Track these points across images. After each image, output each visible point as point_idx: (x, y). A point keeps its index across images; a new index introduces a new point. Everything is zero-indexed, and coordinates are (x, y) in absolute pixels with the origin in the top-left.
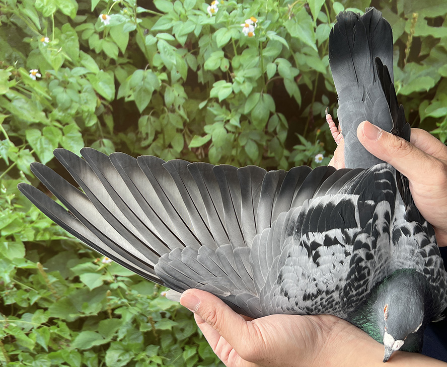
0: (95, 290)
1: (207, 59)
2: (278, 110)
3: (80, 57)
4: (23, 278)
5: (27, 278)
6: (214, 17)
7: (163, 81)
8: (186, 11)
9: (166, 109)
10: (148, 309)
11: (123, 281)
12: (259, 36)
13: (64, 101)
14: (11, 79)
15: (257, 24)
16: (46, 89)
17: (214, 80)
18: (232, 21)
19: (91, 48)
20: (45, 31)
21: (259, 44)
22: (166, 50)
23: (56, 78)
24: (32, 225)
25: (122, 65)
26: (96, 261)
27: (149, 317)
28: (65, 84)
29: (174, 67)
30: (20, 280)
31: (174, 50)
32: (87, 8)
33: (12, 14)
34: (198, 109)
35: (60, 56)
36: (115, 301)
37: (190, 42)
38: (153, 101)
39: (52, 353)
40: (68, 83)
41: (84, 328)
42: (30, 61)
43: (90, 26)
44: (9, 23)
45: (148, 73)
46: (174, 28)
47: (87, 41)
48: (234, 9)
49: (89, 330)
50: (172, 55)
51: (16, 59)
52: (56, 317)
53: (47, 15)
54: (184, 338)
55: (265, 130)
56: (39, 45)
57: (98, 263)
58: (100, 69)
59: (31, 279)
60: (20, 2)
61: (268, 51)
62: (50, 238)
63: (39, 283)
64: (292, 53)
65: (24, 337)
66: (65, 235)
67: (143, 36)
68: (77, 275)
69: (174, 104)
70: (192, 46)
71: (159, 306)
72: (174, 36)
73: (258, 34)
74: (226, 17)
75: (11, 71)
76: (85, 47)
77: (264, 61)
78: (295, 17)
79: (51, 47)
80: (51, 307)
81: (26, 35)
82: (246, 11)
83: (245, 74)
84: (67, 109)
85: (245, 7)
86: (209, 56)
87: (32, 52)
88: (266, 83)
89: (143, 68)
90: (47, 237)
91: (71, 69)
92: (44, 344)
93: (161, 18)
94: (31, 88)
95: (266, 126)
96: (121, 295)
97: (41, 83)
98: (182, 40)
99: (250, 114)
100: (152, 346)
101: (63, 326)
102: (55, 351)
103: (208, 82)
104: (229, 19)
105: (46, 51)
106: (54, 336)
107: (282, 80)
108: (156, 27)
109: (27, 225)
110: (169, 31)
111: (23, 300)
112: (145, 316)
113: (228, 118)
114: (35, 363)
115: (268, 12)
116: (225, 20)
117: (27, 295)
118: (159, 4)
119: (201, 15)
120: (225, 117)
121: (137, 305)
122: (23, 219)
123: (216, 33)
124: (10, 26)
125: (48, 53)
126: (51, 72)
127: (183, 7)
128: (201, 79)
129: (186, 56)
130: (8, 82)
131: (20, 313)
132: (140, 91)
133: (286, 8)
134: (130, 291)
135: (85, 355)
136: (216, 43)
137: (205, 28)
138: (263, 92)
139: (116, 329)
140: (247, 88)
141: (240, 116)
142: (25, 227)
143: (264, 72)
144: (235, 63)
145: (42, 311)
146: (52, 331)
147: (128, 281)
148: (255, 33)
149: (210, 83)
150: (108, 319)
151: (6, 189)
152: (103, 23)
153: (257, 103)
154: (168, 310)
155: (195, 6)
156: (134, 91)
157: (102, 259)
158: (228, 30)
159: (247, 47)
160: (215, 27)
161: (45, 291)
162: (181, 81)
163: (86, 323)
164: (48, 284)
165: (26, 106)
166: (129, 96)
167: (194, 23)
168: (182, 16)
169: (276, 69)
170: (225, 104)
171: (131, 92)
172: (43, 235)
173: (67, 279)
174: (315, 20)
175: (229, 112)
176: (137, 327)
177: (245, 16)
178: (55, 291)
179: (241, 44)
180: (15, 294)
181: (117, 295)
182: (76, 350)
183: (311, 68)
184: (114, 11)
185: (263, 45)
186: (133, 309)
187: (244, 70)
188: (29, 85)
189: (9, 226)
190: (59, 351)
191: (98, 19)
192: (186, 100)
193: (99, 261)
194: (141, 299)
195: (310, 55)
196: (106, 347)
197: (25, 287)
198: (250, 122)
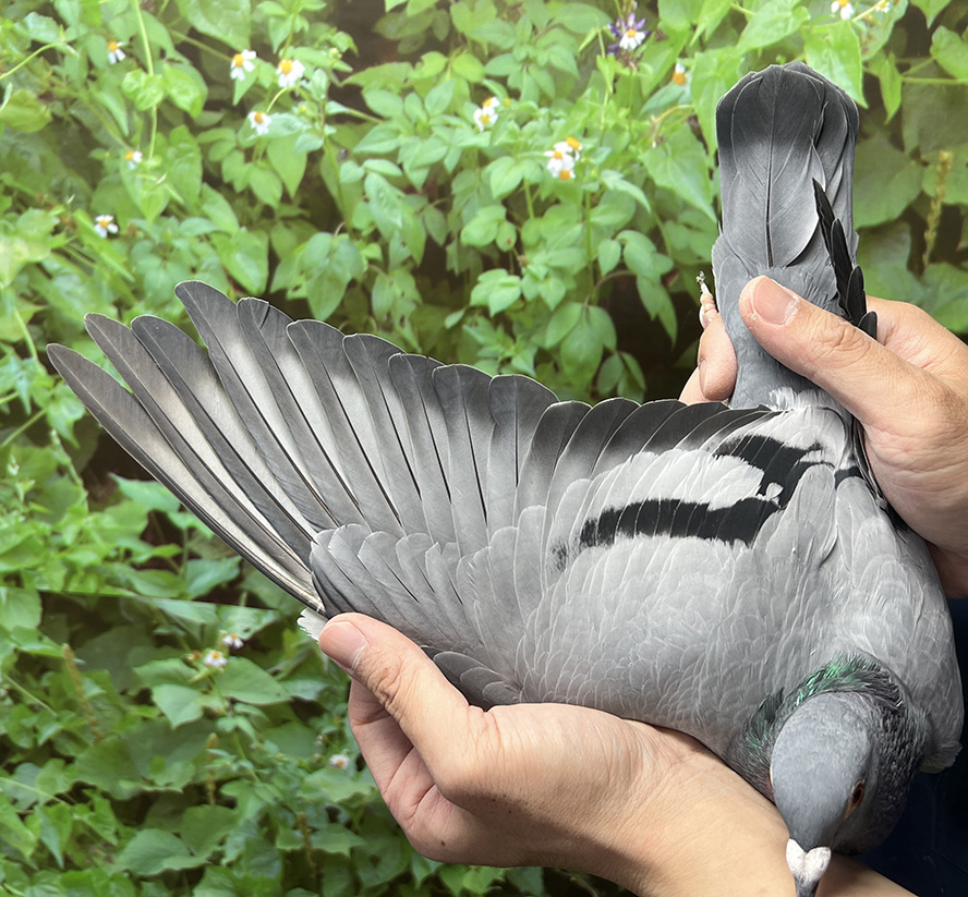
0: (184, 727)
1: (468, 221)
2: (623, 345)
3: (201, 196)
4: (29, 677)
5: (38, 677)
6: (488, 134)
7: (372, 261)
8: (429, 117)
9: (373, 322)
10: (300, 794)
11: (246, 715)
12: (586, 179)
13: (158, 286)
14: (56, 231)
15: (580, 153)
16: (125, 259)
17: (481, 268)
18: (526, 144)
19: (226, 179)
20: (137, 138)
21: (584, 196)
22: (381, 195)
23: (147, 237)
24: (64, 554)
25: (286, 220)
26: (191, 657)
27: (300, 813)
28: (164, 251)
29: (397, 234)
30: (23, 682)
31: (399, 197)
32: (226, 97)
33: (73, 101)
34: (444, 328)
35: (159, 192)
36: (225, 762)
37: (434, 183)
38: (346, 303)
39: (72, 874)
40: (172, 249)
41: (149, 820)
42: (99, 197)
43: (227, 134)
44: (67, 118)
45: (340, 241)
46: (401, 151)
47: (218, 166)
48: (531, 118)
49: (160, 826)
50: (393, 206)
51: (71, 191)
52: (90, 782)
53: (143, 107)
54: (377, 882)
55: (590, 388)
56: (121, 164)
57: (195, 664)
58: (241, 225)
59: (45, 681)
60: (92, 78)
61: (602, 213)
62: (97, 590)
63: (62, 694)
64: (659, 222)
65: (14, 822)
66: (131, 588)
67: (336, 164)
68: (146, 685)
69: (393, 313)
70: (438, 190)
71: (325, 791)
72: (401, 166)
73: (580, 175)
74: (512, 133)
75: (59, 216)
76: (213, 178)
77: (593, 234)
78: (667, 145)
79: (144, 172)
80: (81, 756)
81: (95, 144)
82: (559, 124)
83: (551, 259)
84: (164, 304)
85: (557, 114)
86: (474, 215)
87: (105, 179)
88: (596, 282)
89: (330, 229)
90: (91, 587)
91: (180, 220)
92: (56, 847)
93: (377, 128)
94: (97, 254)
95: (595, 380)
96: (240, 750)
97: (116, 244)
98: (418, 178)
99: (557, 349)
100: (299, 891)
101: (103, 807)
102: (78, 869)
103: (468, 271)
104: (521, 139)
105: (133, 180)
106: (81, 830)
107: (632, 279)
108: (365, 147)
109: (54, 555)
110: (392, 156)
111: (23, 730)
112: (291, 811)
113: (508, 354)
114: (32, 891)
115: (605, 130)
116: (512, 141)
117: (31, 720)
118: (374, 99)
119: (461, 127)
120: (501, 350)
121: (275, 780)
122: (45, 538)
123: (490, 168)
124: (68, 124)
125: (138, 185)
126: (138, 223)
127: (424, 108)
128: (454, 264)
129: (424, 212)
130: (51, 238)
131: (14, 760)
132: (321, 278)
133: (647, 123)
134: (261, 741)
135: (144, 891)
136: (488, 188)
137: (467, 156)
138: (590, 303)
139: (219, 835)
140: (553, 292)
141: (535, 350)
142: (47, 558)
143: (593, 258)
144: (529, 235)
145: (61, 762)
146: (76, 817)
147: (258, 718)
148: (575, 173)
149: (472, 274)
150: (206, 807)
151: (17, 467)
152: (254, 131)
153: (574, 327)
154: (346, 804)
155: (449, 106)
156: (308, 278)
157: (204, 656)
158: (517, 162)
159: (557, 202)
160: (490, 154)
161: (73, 715)
162: (410, 265)
163: (154, 809)
164: (81, 700)
165: (81, 290)
166: (297, 288)
167: (444, 143)
168: (419, 128)
169: (618, 256)
170: (503, 321)
171: (300, 280)
172: (82, 581)
173: (123, 693)
174: (712, 152)
175: (510, 341)
176: (270, 837)
177: (555, 135)
178: (93, 718)
179: (544, 194)
180: (7, 714)
181: (231, 749)
182: (126, 875)
183: (700, 258)
184: (280, 107)
185: (593, 200)
186: (265, 788)
187: (548, 251)
188: (90, 246)
189: (15, 552)
190: (88, 871)
191: (246, 123)
192: (418, 305)
193: (197, 658)
194: (285, 768)
195: (698, 230)
196: (194, 876)
197: (31, 699)
198: (557, 368)
